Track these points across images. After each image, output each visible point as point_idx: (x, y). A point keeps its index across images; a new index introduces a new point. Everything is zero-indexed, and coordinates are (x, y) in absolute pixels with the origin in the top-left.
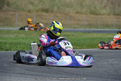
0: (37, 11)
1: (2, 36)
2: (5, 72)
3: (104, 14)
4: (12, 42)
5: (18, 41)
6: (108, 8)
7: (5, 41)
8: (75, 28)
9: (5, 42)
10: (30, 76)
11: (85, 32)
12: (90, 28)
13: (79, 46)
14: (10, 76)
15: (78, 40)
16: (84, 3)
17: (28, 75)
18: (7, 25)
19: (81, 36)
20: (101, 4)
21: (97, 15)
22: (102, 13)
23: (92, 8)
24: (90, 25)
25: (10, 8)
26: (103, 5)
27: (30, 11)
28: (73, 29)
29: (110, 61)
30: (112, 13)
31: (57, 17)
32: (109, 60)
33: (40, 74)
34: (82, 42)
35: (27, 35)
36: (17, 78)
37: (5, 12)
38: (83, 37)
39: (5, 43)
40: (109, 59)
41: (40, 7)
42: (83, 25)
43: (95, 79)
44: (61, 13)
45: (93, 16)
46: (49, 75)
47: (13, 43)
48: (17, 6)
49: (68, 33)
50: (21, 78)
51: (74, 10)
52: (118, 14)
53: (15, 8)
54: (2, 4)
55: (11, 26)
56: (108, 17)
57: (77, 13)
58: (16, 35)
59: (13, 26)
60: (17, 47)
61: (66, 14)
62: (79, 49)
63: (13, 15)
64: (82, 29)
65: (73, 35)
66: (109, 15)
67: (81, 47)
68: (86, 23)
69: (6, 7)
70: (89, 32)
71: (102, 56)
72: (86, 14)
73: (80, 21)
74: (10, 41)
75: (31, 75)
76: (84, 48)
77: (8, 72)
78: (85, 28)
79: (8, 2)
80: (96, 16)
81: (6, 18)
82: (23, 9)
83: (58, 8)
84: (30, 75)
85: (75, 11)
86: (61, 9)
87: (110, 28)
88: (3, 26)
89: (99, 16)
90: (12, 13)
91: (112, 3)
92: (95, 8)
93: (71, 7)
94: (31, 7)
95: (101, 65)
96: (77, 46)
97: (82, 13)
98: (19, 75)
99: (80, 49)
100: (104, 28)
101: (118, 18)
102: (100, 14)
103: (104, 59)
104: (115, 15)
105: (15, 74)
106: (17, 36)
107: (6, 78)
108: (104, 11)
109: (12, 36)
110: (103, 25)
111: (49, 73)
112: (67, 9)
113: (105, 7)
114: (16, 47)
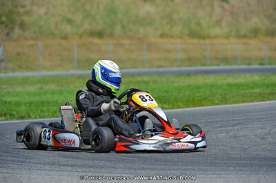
0: (81, 36)
1: (11, 90)
2: (18, 161)
3: (216, 37)
4: (32, 100)
5: (44, 98)
6: (224, 24)
7: (17, 99)
8: (158, 67)
9: (18, 102)
10: (70, 168)
11: (180, 74)
12: (191, 66)
13: (169, 104)
14: (29, 169)
15: (167, 92)
16: (175, 17)
17: (64, 165)
18: (20, 67)
19: (173, 82)
20: (211, 16)
21: (204, 38)
22: (213, 34)
23: (193, 26)
24: (190, 61)
25: (26, 34)
26: (215, 18)
27: (65, 38)
28: (155, 69)
29: (231, 130)
30: (234, 33)
31: (122, 45)
32: (229, 128)
33: (90, 163)
34: (174, 94)
35: (62, 86)
36: (44, 172)
37: (16, 41)
38: (176, 85)
39: (18, 104)
40: (230, 126)
41: (86, 26)
42: (176, 60)
43: (203, 168)
44: (130, 38)
45: (195, 41)
46: (109, 164)
47: (33, 102)
48: (41, 27)
49: (145, 78)
50: (53, 173)
51: (156, 29)
52: (245, 36)
53: (35, 32)
54: (10, 26)
55: (28, 68)
56: (226, 41)
57: (162, 36)
58: (38, 86)
59: (33, 70)
60: (42, 111)
61: (139, 39)
62: (168, 109)
63: (32, 46)
64: (175, 69)
65: (155, 82)
66: (227, 37)
67: (173, 105)
68: (181, 56)
69: (17, 31)
70: (189, 74)
71: (217, 122)
72: (180, 37)
73: (169, 51)
74: (28, 99)
75: (72, 166)
76: (179, 107)
77: (25, 162)
78: (179, 66)
79: (22, 21)
80: (202, 41)
81: (18, 54)
82: (52, 34)
83: (123, 27)
84: (68, 166)
85: (159, 33)
86: (130, 30)
87: (230, 65)
88: (14, 70)
89: (207, 42)
90: (31, 42)
91: (232, 14)
92: (199, 24)
93: (151, 24)
94: (68, 28)
95: (214, 139)
96: (165, 102)
97: (172, 37)
98: (47, 167)
99: (172, 108)
100: (218, 65)
101: (245, 44)
102: (209, 37)
103: (221, 127)
104: (239, 37)
105: (39, 166)
106: (41, 88)
107: (21, 174)
108: (217, 31)
109: (32, 89)
110: (217, 58)
111: (109, 161)
112: (142, 30)
113: (218, 23)
114: (39, 112)
